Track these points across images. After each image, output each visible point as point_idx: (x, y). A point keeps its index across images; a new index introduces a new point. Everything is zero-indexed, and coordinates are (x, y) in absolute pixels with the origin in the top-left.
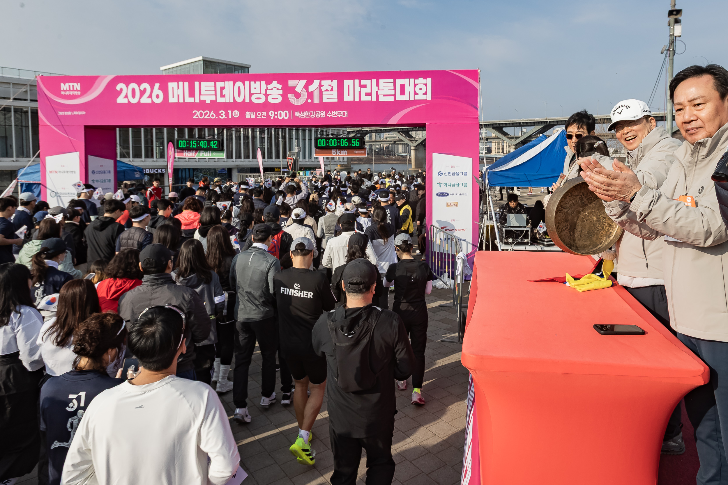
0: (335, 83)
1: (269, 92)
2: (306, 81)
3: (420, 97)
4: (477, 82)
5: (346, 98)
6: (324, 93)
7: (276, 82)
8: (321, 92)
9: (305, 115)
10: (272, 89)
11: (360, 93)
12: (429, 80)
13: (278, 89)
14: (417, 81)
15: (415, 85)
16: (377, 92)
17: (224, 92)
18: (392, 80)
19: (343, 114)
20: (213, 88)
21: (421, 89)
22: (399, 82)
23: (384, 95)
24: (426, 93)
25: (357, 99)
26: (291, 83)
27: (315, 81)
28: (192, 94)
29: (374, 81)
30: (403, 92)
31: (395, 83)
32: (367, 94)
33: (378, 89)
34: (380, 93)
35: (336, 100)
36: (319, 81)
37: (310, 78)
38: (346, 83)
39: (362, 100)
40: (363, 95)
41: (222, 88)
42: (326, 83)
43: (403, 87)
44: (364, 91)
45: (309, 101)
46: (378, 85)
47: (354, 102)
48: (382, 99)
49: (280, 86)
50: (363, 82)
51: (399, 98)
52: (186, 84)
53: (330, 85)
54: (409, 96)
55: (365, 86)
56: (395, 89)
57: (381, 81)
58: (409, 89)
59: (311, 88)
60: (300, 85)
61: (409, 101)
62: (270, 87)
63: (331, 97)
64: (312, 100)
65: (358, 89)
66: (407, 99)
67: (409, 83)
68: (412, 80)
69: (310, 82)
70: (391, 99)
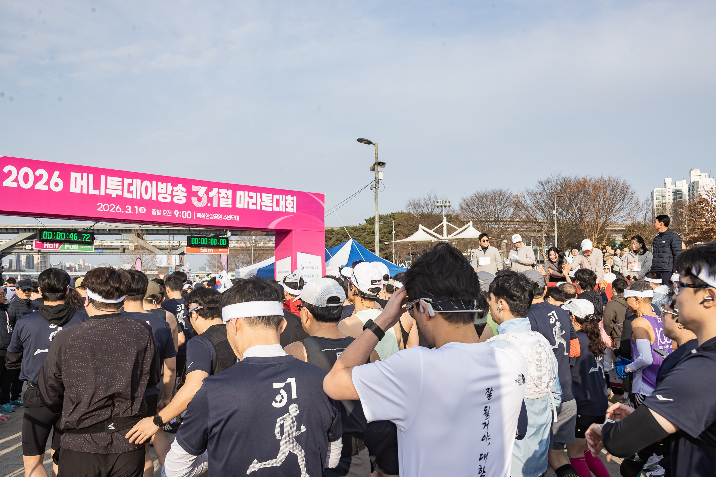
0: (230, 192)
1: (174, 193)
2: (207, 188)
3: (289, 210)
4: (324, 202)
5: (238, 206)
6: (221, 199)
7: (181, 185)
8: (219, 198)
9: (205, 216)
10: (177, 191)
11: (248, 202)
12: (295, 198)
13: (182, 192)
14: (287, 198)
15: (286, 200)
16: (261, 203)
17: (132, 188)
18: (271, 195)
19: (236, 218)
20: (120, 184)
21: (290, 204)
22: (276, 197)
23: (266, 206)
24: (293, 207)
25: (246, 207)
26: (195, 188)
27: (214, 189)
28: (97, 186)
29: (259, 194)
30: (278, 205)
31: (273, 197)
32: (254, 204)
33: (262, 201)
34: (263, 204)
35: (230, 206)
36: (217, 189)
37: (210, 185)
38: (239, 193)
39: (250, 208)
40: (251, 204)
41: (130, 185)
42: (223, 191)
43: (278, 201)
44: (252, 201)
45: (209, 205)
46: (261, 197)
47: (243, 209)
48: (264, 209)
49: (184, 190)
50: (251, 194)
51: (276, 209)
52: (91, 176)
53: (226, 194)
54: (281, 209)
55: (252, 197)
56: (273, 202)
57: (264, 195)
58: (282, 203)
59: (211, 194)
60: (202, 191)
61: (282, 212)
62: (175, 189)
63: (226, 203)
64: (212, 204)
65: (247, 199)
66: (281, 211)
67: (282, 198)
68: (284, 196)
69: (209, 190)
70: (270, 209)
